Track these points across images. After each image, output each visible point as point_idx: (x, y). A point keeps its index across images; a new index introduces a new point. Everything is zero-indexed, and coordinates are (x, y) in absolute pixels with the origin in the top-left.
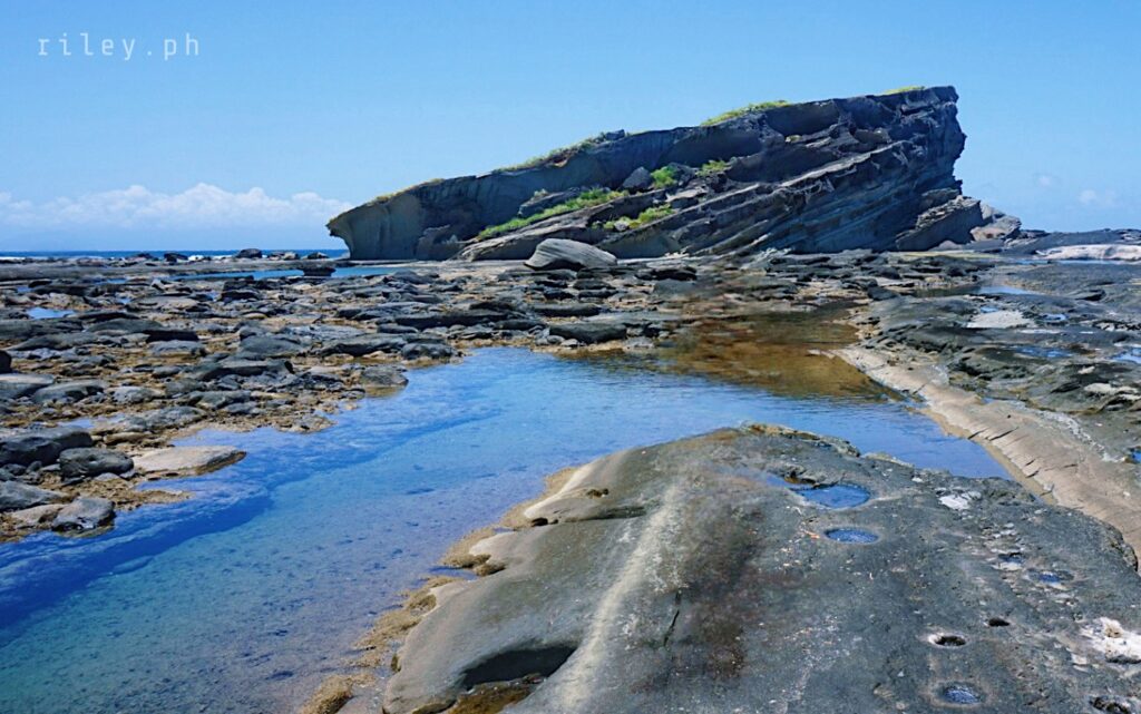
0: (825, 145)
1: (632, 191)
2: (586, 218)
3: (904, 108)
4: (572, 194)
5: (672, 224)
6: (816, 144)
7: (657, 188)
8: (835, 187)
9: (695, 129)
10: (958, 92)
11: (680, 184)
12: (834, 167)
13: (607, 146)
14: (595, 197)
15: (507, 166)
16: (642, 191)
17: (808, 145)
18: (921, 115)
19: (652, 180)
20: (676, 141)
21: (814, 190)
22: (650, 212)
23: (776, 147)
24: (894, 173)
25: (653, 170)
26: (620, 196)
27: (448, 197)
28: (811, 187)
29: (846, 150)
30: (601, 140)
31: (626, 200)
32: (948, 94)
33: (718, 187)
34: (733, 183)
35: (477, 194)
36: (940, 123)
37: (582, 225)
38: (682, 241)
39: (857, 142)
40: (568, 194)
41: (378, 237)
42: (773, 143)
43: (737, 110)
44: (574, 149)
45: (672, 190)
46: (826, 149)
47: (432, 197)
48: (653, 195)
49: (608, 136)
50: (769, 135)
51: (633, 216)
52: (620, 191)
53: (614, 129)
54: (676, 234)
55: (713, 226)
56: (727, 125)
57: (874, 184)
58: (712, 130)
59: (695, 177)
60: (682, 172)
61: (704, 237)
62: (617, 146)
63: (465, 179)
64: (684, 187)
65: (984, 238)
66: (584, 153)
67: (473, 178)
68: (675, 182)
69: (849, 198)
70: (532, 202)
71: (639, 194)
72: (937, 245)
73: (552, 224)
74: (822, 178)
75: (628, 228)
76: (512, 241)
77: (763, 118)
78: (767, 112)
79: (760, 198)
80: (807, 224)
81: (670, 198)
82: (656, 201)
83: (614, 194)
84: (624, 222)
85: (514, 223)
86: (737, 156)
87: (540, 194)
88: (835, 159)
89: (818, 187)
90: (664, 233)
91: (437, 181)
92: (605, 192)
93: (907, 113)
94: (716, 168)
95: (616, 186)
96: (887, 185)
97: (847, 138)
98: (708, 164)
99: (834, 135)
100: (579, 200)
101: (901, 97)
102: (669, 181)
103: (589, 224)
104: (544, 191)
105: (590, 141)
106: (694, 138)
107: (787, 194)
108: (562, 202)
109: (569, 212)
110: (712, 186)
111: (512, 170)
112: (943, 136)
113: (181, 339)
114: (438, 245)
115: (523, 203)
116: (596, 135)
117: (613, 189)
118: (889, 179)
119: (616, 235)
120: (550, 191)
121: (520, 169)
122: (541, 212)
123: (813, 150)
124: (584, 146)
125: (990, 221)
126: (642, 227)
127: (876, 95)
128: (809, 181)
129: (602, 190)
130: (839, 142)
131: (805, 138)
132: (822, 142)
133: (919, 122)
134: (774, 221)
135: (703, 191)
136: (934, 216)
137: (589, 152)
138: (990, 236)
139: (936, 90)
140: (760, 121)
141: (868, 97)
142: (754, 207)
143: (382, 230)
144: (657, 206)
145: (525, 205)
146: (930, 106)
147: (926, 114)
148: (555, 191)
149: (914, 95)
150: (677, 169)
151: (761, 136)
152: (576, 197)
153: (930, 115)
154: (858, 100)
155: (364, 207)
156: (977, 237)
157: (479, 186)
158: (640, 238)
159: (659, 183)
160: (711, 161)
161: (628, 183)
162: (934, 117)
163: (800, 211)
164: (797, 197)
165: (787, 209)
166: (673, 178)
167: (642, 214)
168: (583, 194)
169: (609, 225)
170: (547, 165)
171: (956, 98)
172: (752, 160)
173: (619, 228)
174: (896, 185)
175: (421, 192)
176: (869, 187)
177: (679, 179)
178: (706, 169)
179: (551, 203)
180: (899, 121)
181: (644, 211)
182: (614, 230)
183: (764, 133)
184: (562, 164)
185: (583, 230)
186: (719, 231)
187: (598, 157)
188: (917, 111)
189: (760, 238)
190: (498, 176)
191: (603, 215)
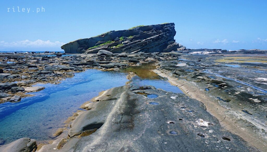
0: (151, 33)
1: (116, 41)
2: (107, 46)
3: (165, 27)
4: (105, 42)
5: (123, 47)
6: (149, 33)
7: (120, 41)
8: (152, 41)
9: (127, 30)
10: (175, 24)
12: (152, 37)
13: (111, 33)
14: (109, 42)
15: (93, 37)
17: (148, 33)
18: (168, 28)
19: (120, 39)
20: (124, 32)
21: (149, 41)
22: (119, 45)
23: (142, 34)
24: (163, 38)
25: (120, 38)
26: (114, 42)
27: (83, 42)
28: (148, 41)
29: (155, 34)
30: (110, 32)
31: (115, 43)
32: (173, 24)
33: (131, 40)
34: (134, 40)
35: (88, 41)
37: (107, 47)
40: (104, 42)
41: (70, 49)
43: (135, 27)
44: (105, 34)
45: (123, 41)
46: (151, 34)
47: (80, 42)
48: (120, 42)
49: (112, 31)
50: (141, 31)
51: (116, 46)
53: (113, 30)
54: (124, 49)
55: (130, 48)
56: (133, 29)
57: (159, 40)
58: (130, 30)
59: (127, 39)
60: (125, 38)
61: (129, 50)
62: (113, 33)
63: (86, 39)
64: (125, 41)
65: (179, 50)
66: (107, 35)
67: (87, 39)
69: (155, 43)
70: (98, 43)
71: (117, 42)
72: (171, 51)
73: (101, 47)
74: (150, 39)
75: (115, 48)
76: (94, 50)
77: (140, 28)
79: (139, 43)
80: (147, 47)
81: (123, 43)
82: (120, 43)
83: (113, 42)
84: (114, 47)
85: (94, 47)
86: (135, 35)
87: (99, 42)
88: (152, 36)
90: (121, 49)
91: (81, 39)
92: (111, 41)
93: (166, 28)
94: (131, 37)
95: (113, 40)
96: (162, 41)
97: (155, 32)
99: (152, 31)
100: (106, 43)
101: (164, 25)
102: (122, 39)
103: (108, 47)
104: (100, 41)
106: (127, 32)
107: (144, 42)
108: (103, 43)
109: (104, 45)
110: (130, 40)
111: (94, 37)
112: (172, 32)
113: (34, 67)
114: (81, 51)
116: (109, 31)
117: (112, 41)
118: (162, 39)
120: (101, 41)
121: (96, 37)
122: (100, 45)
123: (148, 34)
124: (107, 33)
125: (180, 47)
126: (118, 48)
127: (160, 24)
128: (148, 40)
130: (153, 33)
131: (147, 32)
132: (150, 33)
133: (168, 29)
134: (141, 47)
136: (170, 46)
138: (180, 50)
139: (171, 23)
140: (139, 29)
141: (159, 25)
142: (138, 44)
143: (71, 48)
144: (120, 44)
145: (97, 44)
146: (170, 26)
148: (102, 41)
149: (167, 24)
151: (139, 32)
152: (106, 42)
154: (157, 25)
155: (68, 44)
156: (178, 50)
157: (88, 40)
158: (117, 50)
159: (121, 40)
161: (115, 40)
162: (170, 28)
163: (146, 45)
164: (146, 42)
165: (144, 45)
167: (117, 46)
168: (107, 42)
169: (112, 47)
170: (101, 37)
171: (174, 25)
172: (137, 36)
174: (164, 40)
175: (78, 41)
177: (124, 39)
178: (129, 37)
179: (101, 43)
180: (164, 29)
181: (118, 45)
182: (113, 48)
184: (103, 36)
185: (107, 48)
186: (131, 49)
187: (110, 35)
188: (167, 27)
189: (139, 50)
190: (91, 38)
191: (111, 46)
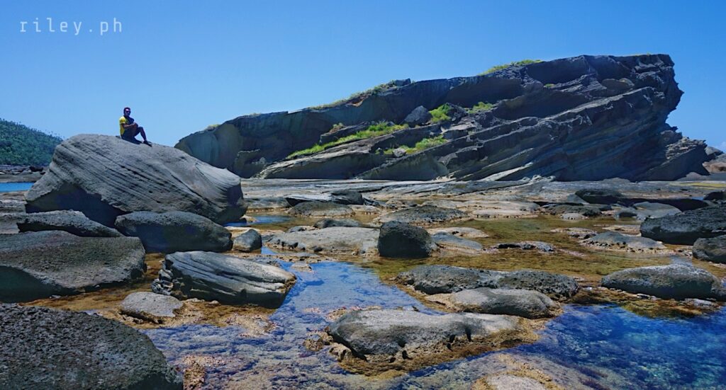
0: (578, 90)
1: (412, 125)
2: (370, 145)
3: (637, 68)
5: (442, 151)
6: (570, 90)
7: (433, 122)
8: (593, 123)
9: (467, 79)
10: (673, 61)
11: (453, 120)
13: (396, 90)
14: (381, 129)
15: (316, 106)
16: (421, 125)
17: (563, 91)
18: (651, 74)
19: (430, 116)
20: (451, 88)
21: (574, 124)
22: (425, 142)
23: (535, 92)
24: (642, 112)
25: (432, 109)
26: (402, 128)
27: (263, 128)
28: (572, 120)
29: (597, 95)
30: (391, 85)
31: (406, 131)
32: (667, 60)
33: (485, 121)
34: (498, 120)
36: (665, 81)
37: (365, 152)
38: (450, 166)
39: (605, 88)
40: (360, 127)
42: (533, 88)
43: (503, 64)
44: (368, 93)
45: (446, 124)
46: (579, 94)
47: (249, 126)
48: (429, 128)
49: (397, 83)
50: (529, 82)
51: (411, 145)
52: (402, 125)
53: (402, 78)
54: (445, 159)
55: (480, 154)
56: (494, 75)
57: (626, 121)
58: (481, 79)
59: (466, 115)
60: (455, 110)
61: (471, 162)
62: (403, 90)
63: (279, 114)
64: (456, 123)
65: (713, 169)
66: (377, 97)
67: (286, 114)
68: (449, 118)
69: (605, 132)
70: (331, 132)
71: (417, 127)
73: (340, 149)
74: (581, 113)
75: (404, 154)
77: (524, 69)
78: (527, 66)
79: (525, 128)
80: (569, 153)
81: (444, 131)
82: (432, 133)
83: (396, 127)
84: (402, 150)
85: (317, 148)
86: (503, 99)
87: (337, 127)
88: (587, 101)
89: (579, 120)
90: (435, 160)
91: (255, 115)
92: (389, 125)
93: (640, 71)
94: (484, 108)
95: (399, 121)
96: (636, 123)
97: (595, 85)
98: (478, 105)
99: (586, 83)
100: (368, 132)
101: (634, 60)
102: (444, 117)
103: (373, 150)
104: (341, 124)
105: (382, 86)
106: (466, 85)
107: (552, 124)
108: (354, 133)
109: (356, 140)
110: (480, 122)
111: (318, 109)
114: (248, 165)
115: (323, 133)
116: (386, 82)
117: (396, 123)
118: (638, 118)
119: (394, 160)
120: (346, 125)
121: (326, 108)
122: (335, 140)
123: (568, 94)
124: (377, 91)
125: (712, 157)
126: (417, 153)
127: (615, 56)
128: (570, 116)
129: (387, 123)
130: (590, 88)
131: (560, 85)
132: (575, 88)
133: (649, 78)
134: (539, 148)
135: (473, 126)
137: (379, 94)
138: (722, 168)
140: (522, 71)
141: (610, 56)
142: (521, 136)
144: (432, 137)
145: (325, 135)
146: (658, 67)
147: (654, 73)
148: (349, 125)
149: (644, 59)
150: (450, 108)
151: (523, 83)
152: (365, 129)
153: (657, 74)
154: (603, 58)
157: (291, 120)
158: (413, 163)
159: (435, 119)
160: (480, 103)
161: (410, 118)
162: (660, 76)
163: (562, 141)
164: (562, 128)
165: (552, 139)
166: (447, 115)
167: (418, 144)
168: (372, 127)
169: (389, 152)
170: (347, 105)
171: (673, 65)
172: (516, 101)
173: (396, 154)
174: (642, 124)
175: (239, 123)
176: (622, 123)
177: (452, 116)
178: (475, 109)
179: (344, 134)
180: (635, 76)
181: (419, 141)
182: (393, 156)
183: (524, 80)
184: (359, 104)
185: (366, 154)
186: (486, 158)
187: (387, 99)
188: (648, 70)
189: (527, 166)
190: (307, 112)
191: (384, 144)
